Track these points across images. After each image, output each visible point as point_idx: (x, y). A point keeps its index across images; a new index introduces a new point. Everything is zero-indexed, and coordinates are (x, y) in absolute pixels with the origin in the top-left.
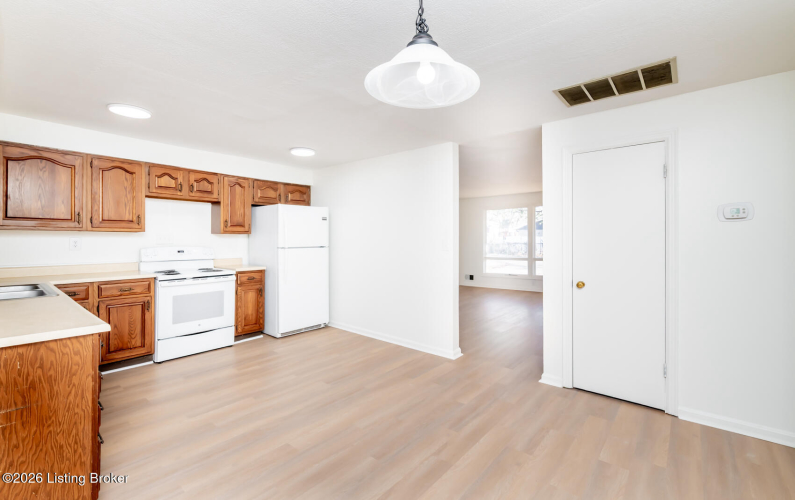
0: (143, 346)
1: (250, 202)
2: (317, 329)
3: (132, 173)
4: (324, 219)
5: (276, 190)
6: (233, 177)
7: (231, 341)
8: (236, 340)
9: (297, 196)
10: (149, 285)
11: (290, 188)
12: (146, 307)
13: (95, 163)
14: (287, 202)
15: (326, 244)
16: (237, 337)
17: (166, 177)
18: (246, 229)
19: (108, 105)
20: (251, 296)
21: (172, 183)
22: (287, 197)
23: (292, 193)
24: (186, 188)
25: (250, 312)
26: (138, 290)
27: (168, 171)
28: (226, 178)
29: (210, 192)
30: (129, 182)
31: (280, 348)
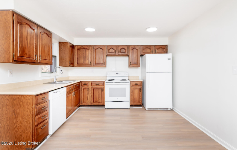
0: (101, 102)
1: (139, 54)
2: (166, 110)
3: (103, 49)
4: (169, 59)
5: (150, 49)
6: (133, 46)
7: (128, 107)
8: (130, 107)
9: (160, 50)
10: (103, 83)
11: (157, 47)
12: (103, 90)
13: (94, 47)
14: (155, 53)
15: (171, 71)
16: (131, 106)
17: (112, 49)
18: (138, 65)
19: (84, 29)
20: (136, 91)
21: (113, 51)
22: (156, 51)
23: (158, 49)
24: (117, 52)
25: (136, 97)
26: (100, 85)
27: (112, 47)
28: (130, 47)
29: (125, 52)
30: (102, 52)
31: (148, 114)
